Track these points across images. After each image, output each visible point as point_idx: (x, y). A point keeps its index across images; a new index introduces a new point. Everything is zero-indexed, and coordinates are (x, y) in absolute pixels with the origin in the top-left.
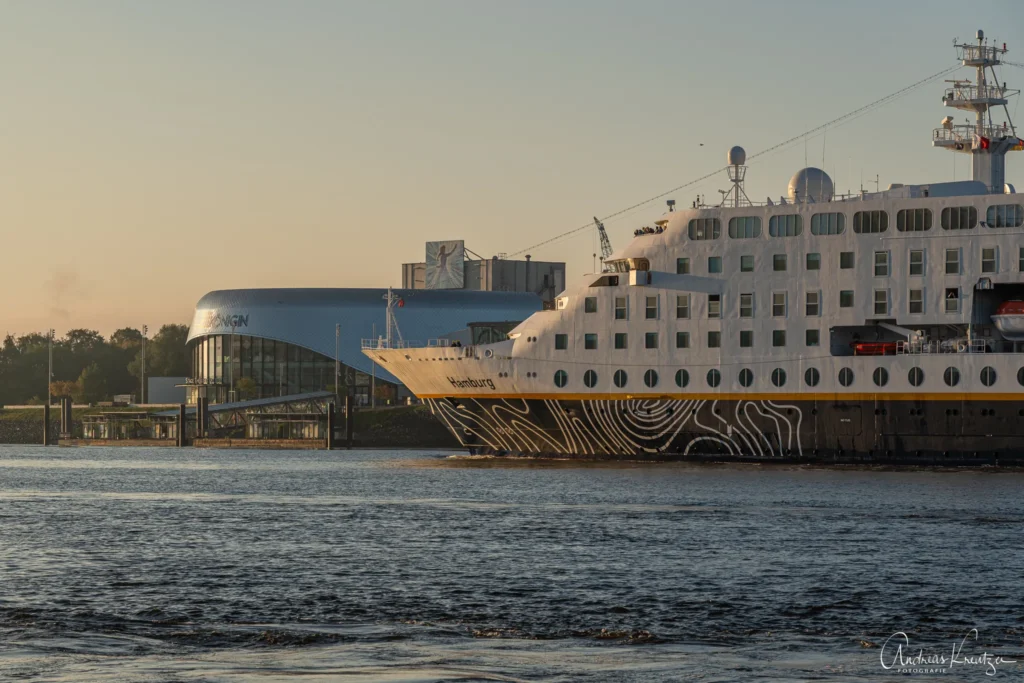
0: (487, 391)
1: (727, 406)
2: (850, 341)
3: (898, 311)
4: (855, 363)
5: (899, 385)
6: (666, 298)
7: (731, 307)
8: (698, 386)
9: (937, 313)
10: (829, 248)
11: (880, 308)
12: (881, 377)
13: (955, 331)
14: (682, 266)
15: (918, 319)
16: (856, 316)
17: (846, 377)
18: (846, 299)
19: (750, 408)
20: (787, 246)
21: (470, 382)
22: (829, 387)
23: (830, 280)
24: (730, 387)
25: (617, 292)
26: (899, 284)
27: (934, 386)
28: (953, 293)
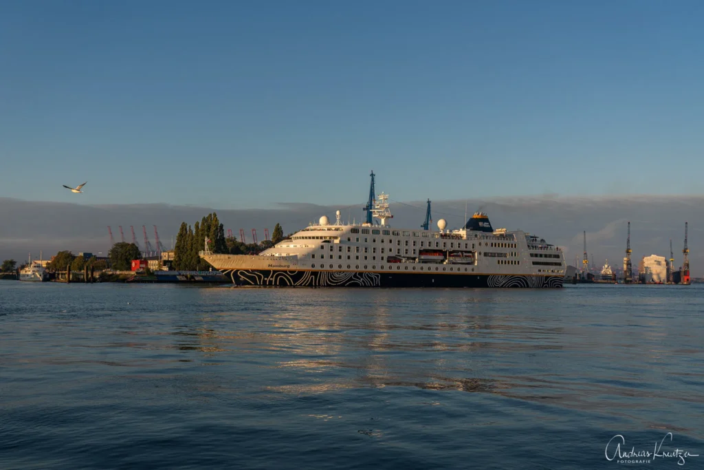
0: (286, 268)
1: (361, 274)
2: (390, 260)
3: (403, 253)
4: (392, 264)
5: (402, 270)
6: (345, 247)
7: (362, 250)
8: (353, 268)
9: (411, 254)
10: (386, 238)
11: (398, 253)
12: (398, 268)
13: (414, 259)
14: (349, 240)
15: (407, 255)
16: (393, 254)
17: (390, 268)
18: (391, 250)
19: (367, 275)
20: (376, 237)
21: (280, 266)
22: (386, 270)
23: (387, 246)
24: (361, 269)
25: (330, 244)
26: (403, 247)
27: (410, 270)
28: (414, 250)
